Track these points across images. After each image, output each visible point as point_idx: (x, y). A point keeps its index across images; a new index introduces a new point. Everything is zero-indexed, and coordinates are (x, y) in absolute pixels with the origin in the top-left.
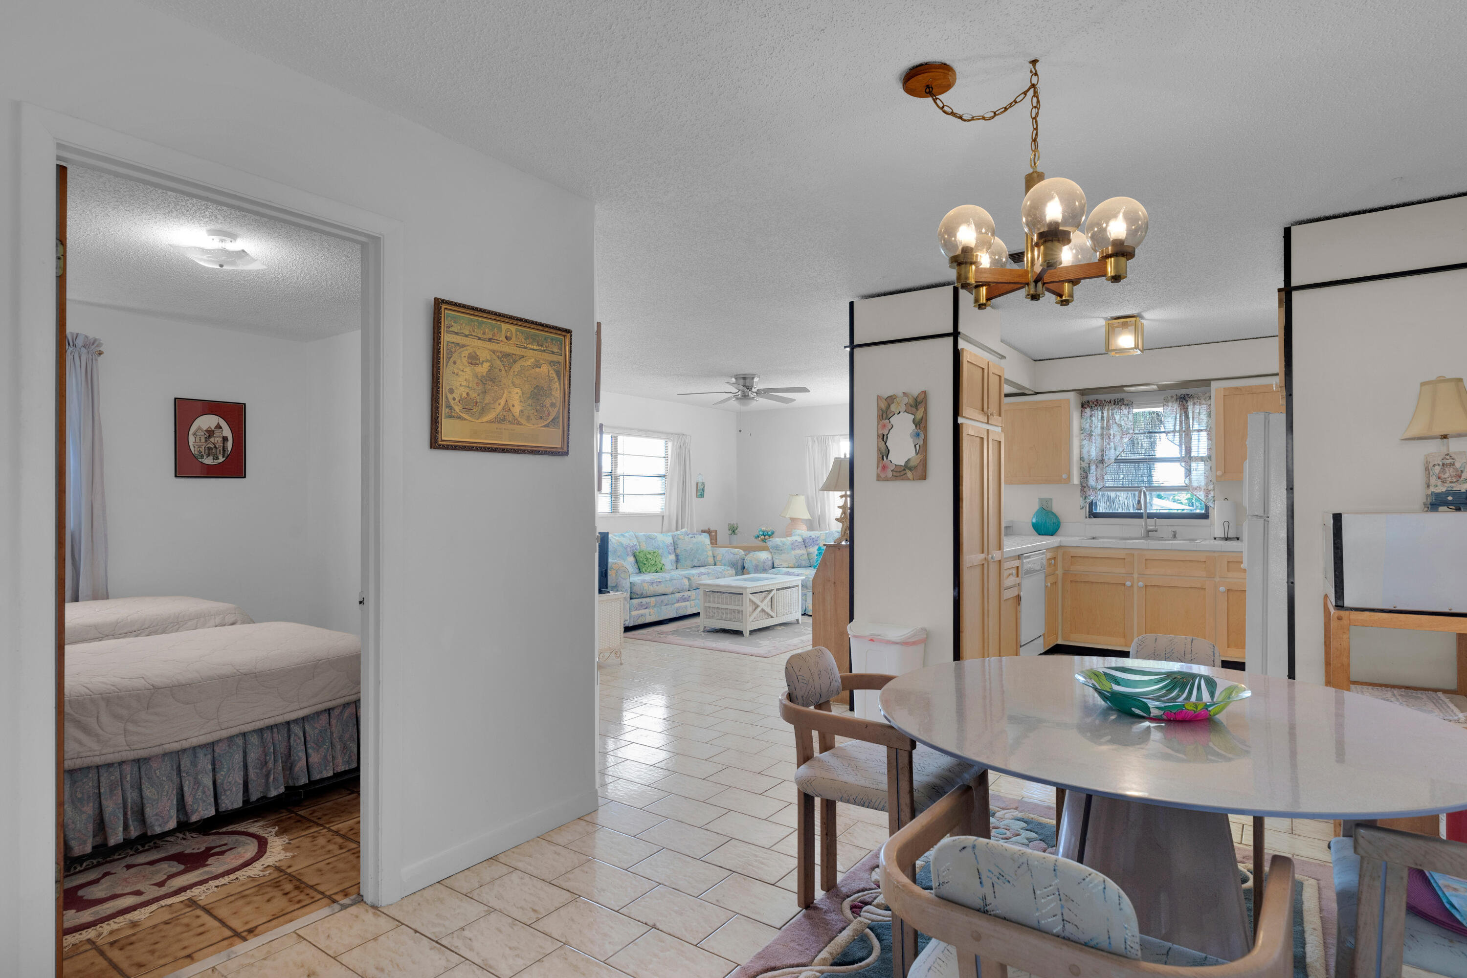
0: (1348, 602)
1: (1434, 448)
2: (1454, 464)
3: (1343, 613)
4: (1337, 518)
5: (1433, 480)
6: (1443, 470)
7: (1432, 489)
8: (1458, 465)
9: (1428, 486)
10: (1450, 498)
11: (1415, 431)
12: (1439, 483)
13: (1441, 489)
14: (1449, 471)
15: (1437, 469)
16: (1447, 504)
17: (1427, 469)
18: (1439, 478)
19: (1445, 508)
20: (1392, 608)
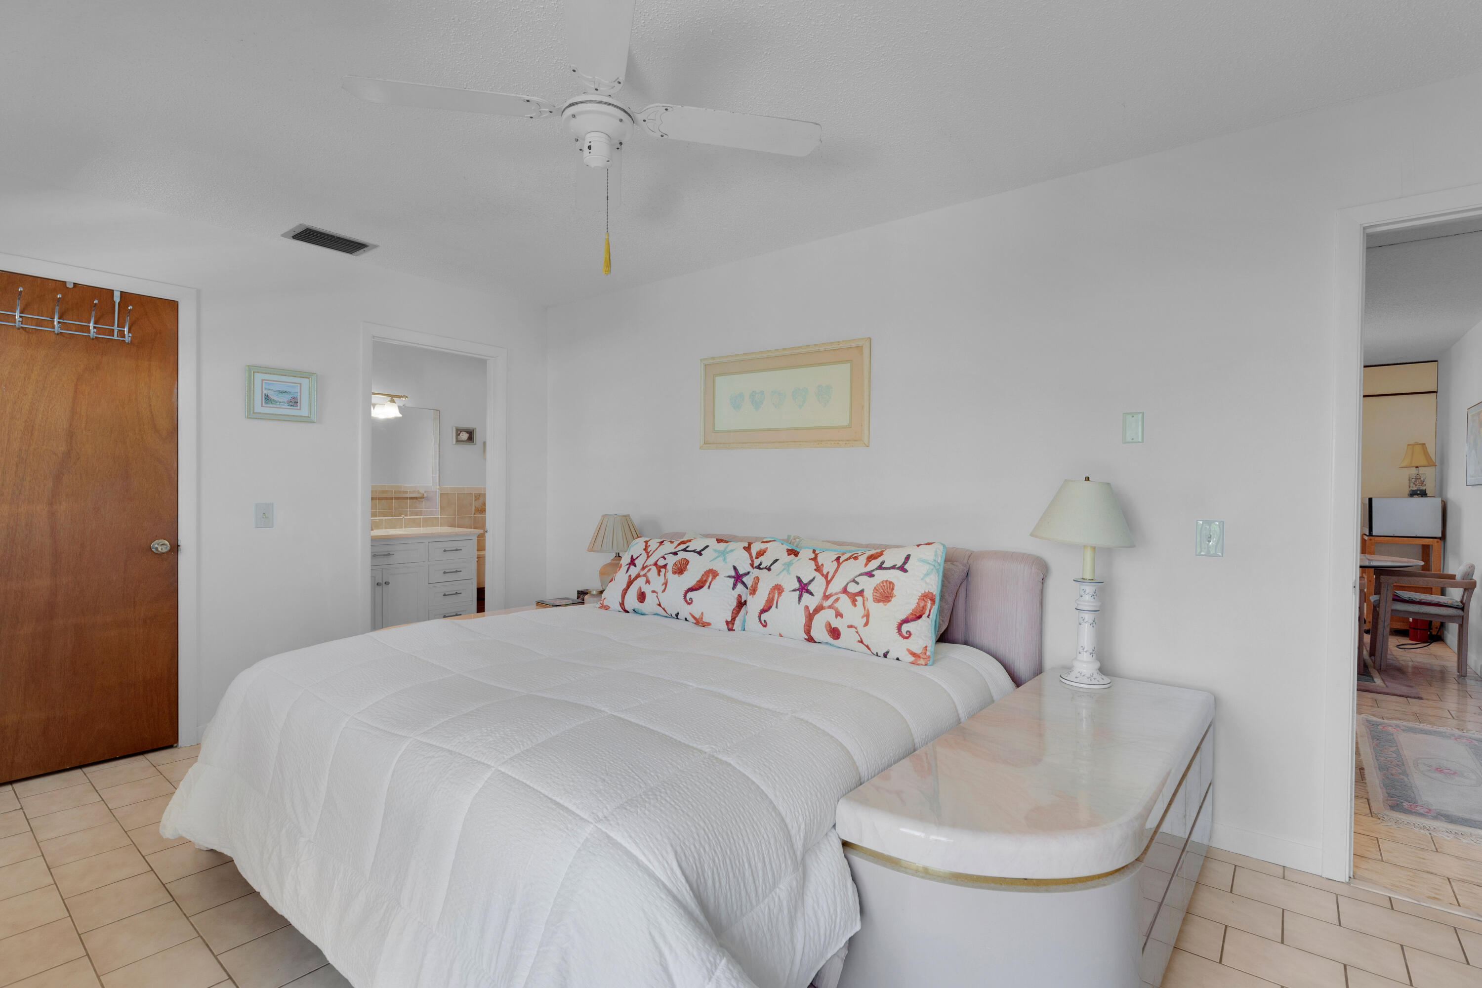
0: (1374, 533)
1: (1414, 471)
2: (1420, 478)
3: (1372, 538)
4: (1370, 500)
5: (1412, 485)
6: (1416, 481)
7: (1411, 488)
8: (1422, 479)
9: (1410, 487)
10: (1419, 492)
11: (1404, 464)
12: (1414, 486)
13: (1415, 488)
14: (1418, 481)
15: (1413, 480)
16: (1418, 494)
17: (1409, 480)
18: (1414, 484)
19: (1417, 496)
20: (1392, 535)
